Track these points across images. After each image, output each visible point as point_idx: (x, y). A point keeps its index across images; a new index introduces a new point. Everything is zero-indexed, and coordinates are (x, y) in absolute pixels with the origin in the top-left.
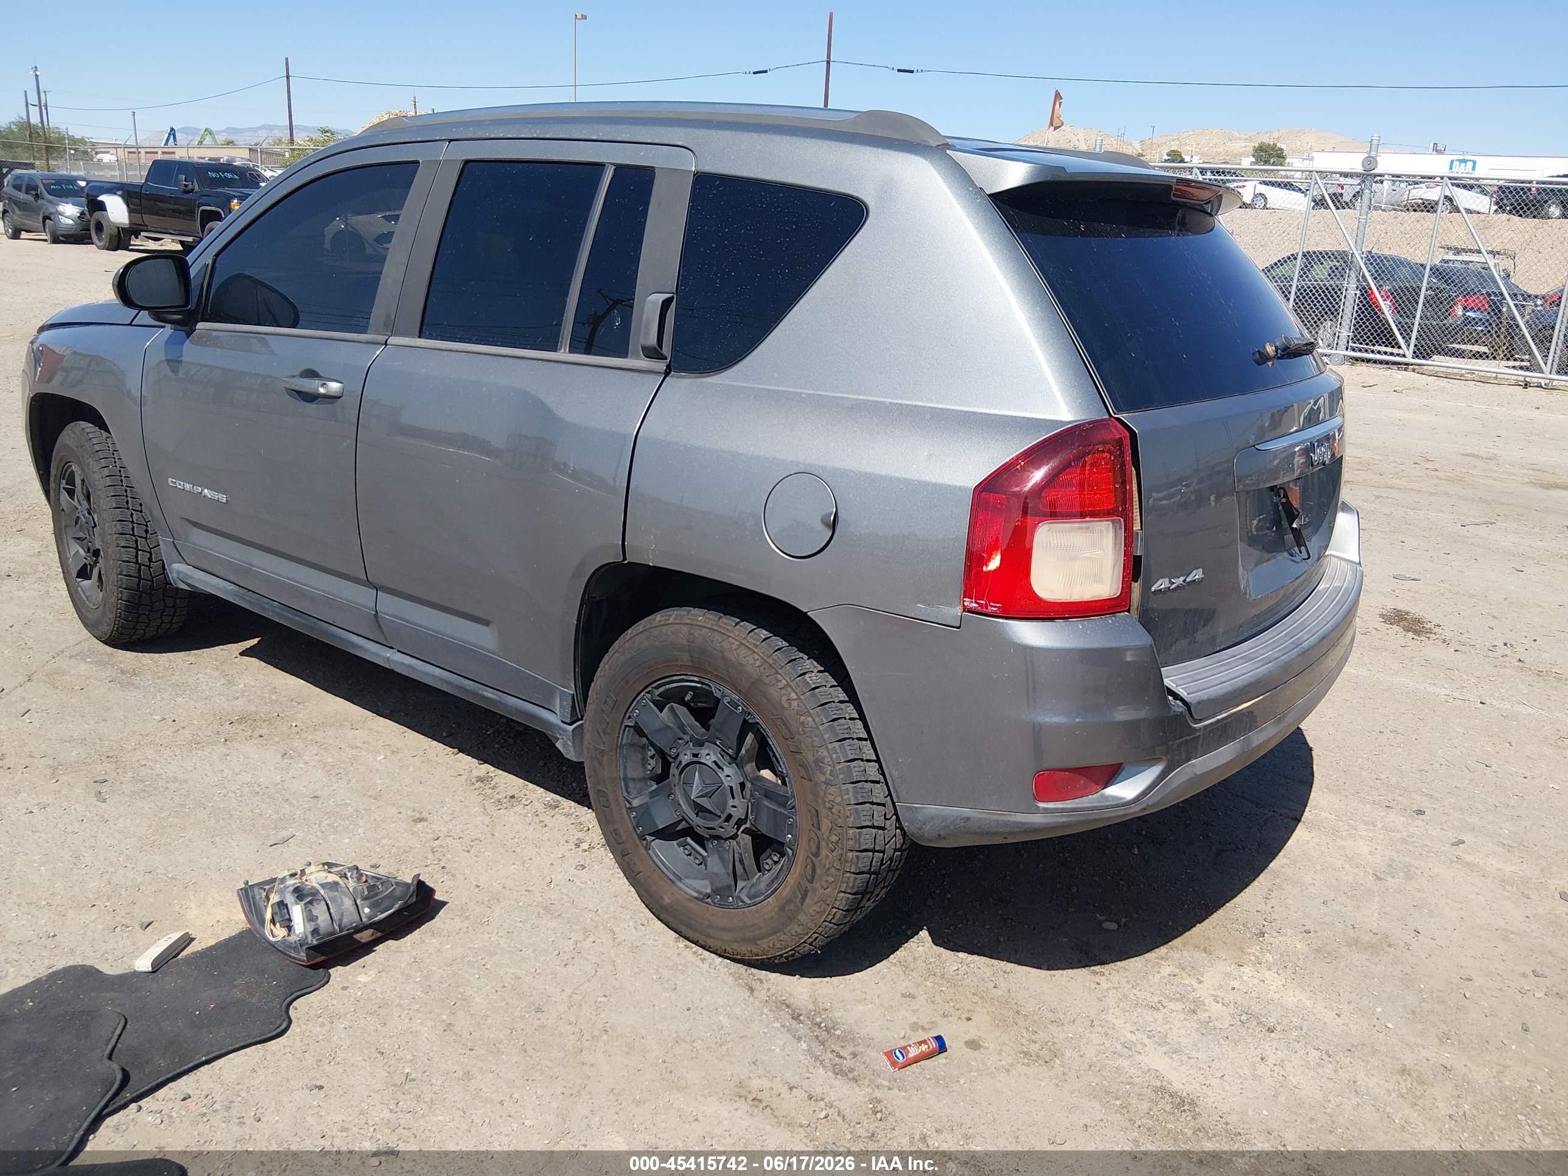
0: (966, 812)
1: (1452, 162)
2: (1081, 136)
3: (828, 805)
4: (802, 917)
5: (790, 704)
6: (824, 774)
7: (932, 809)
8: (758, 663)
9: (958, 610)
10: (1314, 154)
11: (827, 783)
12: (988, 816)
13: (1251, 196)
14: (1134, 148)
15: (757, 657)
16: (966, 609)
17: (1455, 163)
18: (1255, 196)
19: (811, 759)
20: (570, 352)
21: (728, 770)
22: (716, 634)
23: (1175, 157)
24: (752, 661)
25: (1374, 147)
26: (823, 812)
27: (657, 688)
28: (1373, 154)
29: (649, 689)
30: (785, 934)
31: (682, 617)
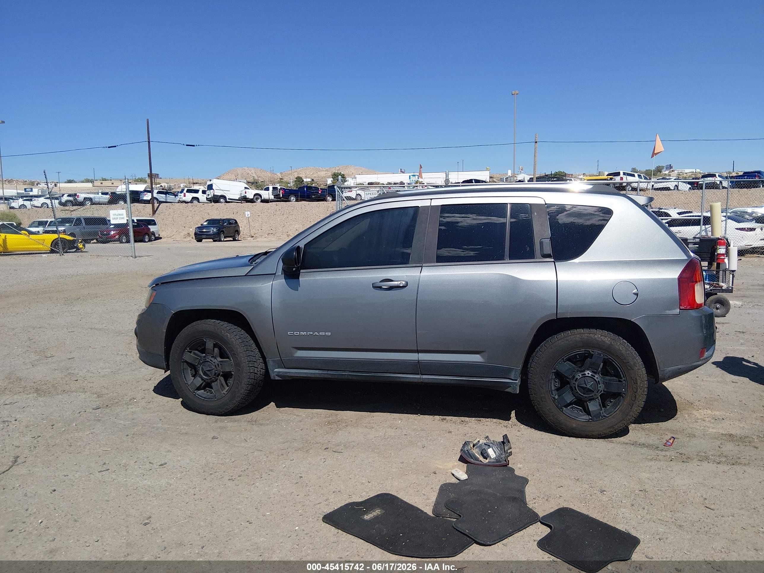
0: (680, 366)
1: (410, 176)
2: (253, 171)
3: (639, 376)
4: (631, 413)
5: (623, 349)
6: (637, 367)
7: (670, 368)
8: (609, 339)
9: (678, 310)
10: (356, 176)
11: (638, 369)
12: (687, 366)
13: (355, 195)
14: (278, 176)
15: (608, 338)
16: (680, 309)
17: (411, 176)
18: (357, 195)
19: (632, 363)
20: (509, 260)
21: (596, 376)
22: (591, 334)
23: (299, 180)
24: (607, 339)
25: (447, 175)
26: (638, 378)
27: (565, 357)
28: (447, 178)
29: (563, 357)
30: (625, 421)
31: (575, 332)
